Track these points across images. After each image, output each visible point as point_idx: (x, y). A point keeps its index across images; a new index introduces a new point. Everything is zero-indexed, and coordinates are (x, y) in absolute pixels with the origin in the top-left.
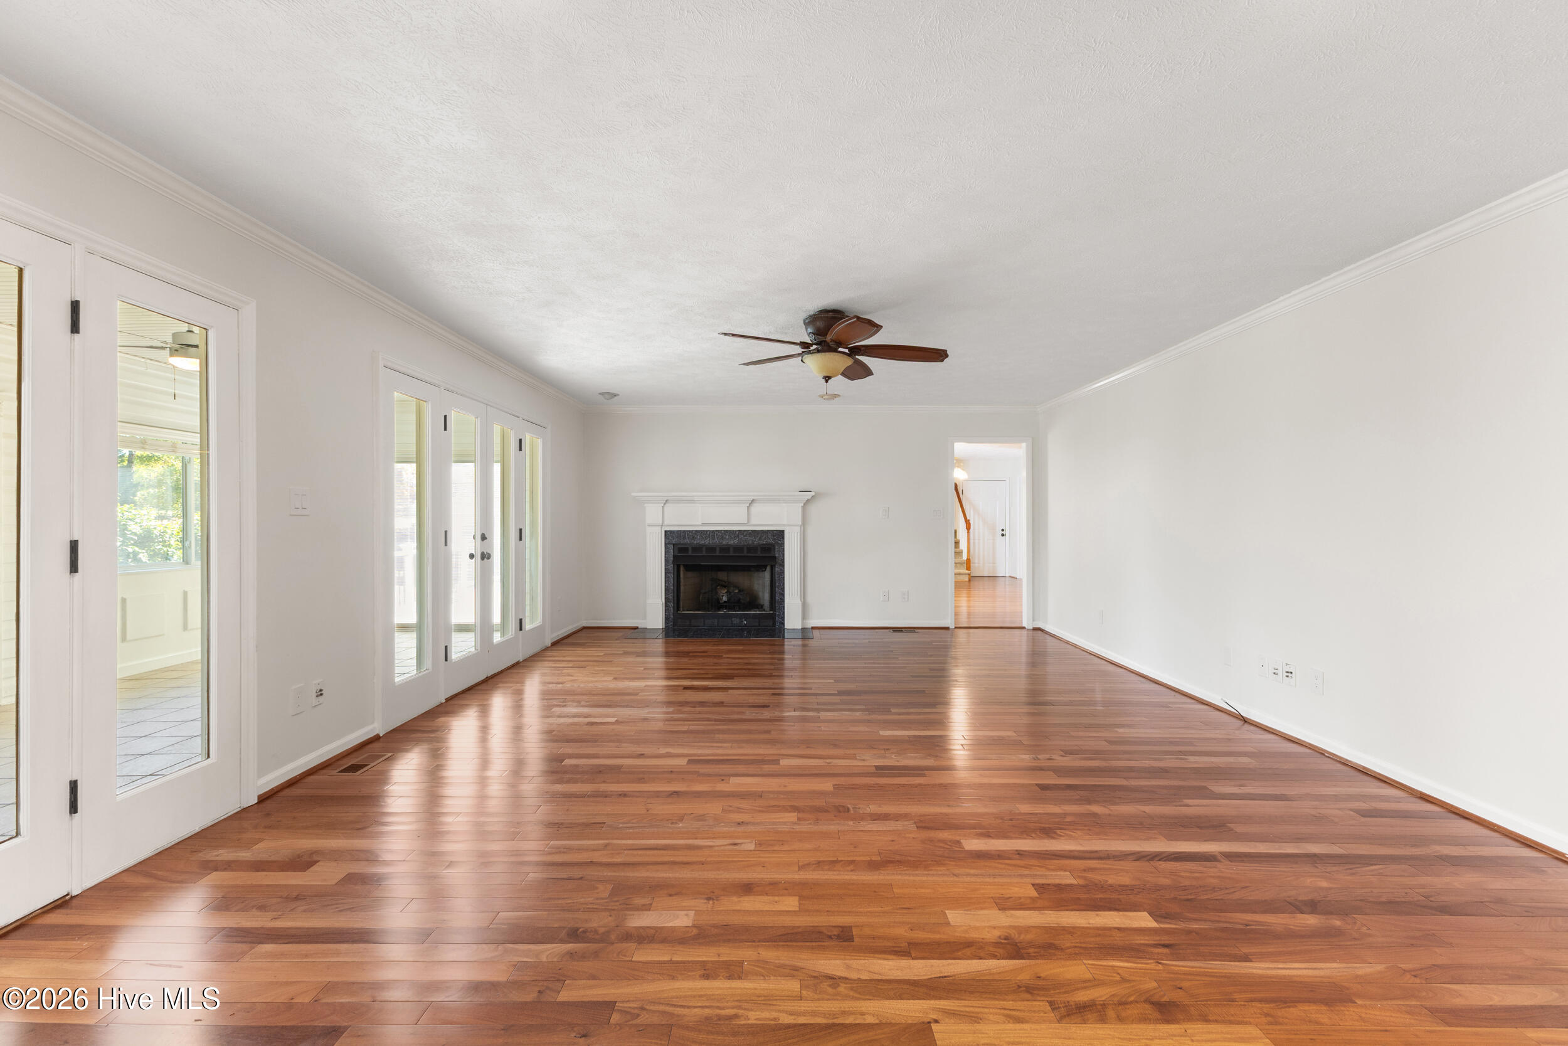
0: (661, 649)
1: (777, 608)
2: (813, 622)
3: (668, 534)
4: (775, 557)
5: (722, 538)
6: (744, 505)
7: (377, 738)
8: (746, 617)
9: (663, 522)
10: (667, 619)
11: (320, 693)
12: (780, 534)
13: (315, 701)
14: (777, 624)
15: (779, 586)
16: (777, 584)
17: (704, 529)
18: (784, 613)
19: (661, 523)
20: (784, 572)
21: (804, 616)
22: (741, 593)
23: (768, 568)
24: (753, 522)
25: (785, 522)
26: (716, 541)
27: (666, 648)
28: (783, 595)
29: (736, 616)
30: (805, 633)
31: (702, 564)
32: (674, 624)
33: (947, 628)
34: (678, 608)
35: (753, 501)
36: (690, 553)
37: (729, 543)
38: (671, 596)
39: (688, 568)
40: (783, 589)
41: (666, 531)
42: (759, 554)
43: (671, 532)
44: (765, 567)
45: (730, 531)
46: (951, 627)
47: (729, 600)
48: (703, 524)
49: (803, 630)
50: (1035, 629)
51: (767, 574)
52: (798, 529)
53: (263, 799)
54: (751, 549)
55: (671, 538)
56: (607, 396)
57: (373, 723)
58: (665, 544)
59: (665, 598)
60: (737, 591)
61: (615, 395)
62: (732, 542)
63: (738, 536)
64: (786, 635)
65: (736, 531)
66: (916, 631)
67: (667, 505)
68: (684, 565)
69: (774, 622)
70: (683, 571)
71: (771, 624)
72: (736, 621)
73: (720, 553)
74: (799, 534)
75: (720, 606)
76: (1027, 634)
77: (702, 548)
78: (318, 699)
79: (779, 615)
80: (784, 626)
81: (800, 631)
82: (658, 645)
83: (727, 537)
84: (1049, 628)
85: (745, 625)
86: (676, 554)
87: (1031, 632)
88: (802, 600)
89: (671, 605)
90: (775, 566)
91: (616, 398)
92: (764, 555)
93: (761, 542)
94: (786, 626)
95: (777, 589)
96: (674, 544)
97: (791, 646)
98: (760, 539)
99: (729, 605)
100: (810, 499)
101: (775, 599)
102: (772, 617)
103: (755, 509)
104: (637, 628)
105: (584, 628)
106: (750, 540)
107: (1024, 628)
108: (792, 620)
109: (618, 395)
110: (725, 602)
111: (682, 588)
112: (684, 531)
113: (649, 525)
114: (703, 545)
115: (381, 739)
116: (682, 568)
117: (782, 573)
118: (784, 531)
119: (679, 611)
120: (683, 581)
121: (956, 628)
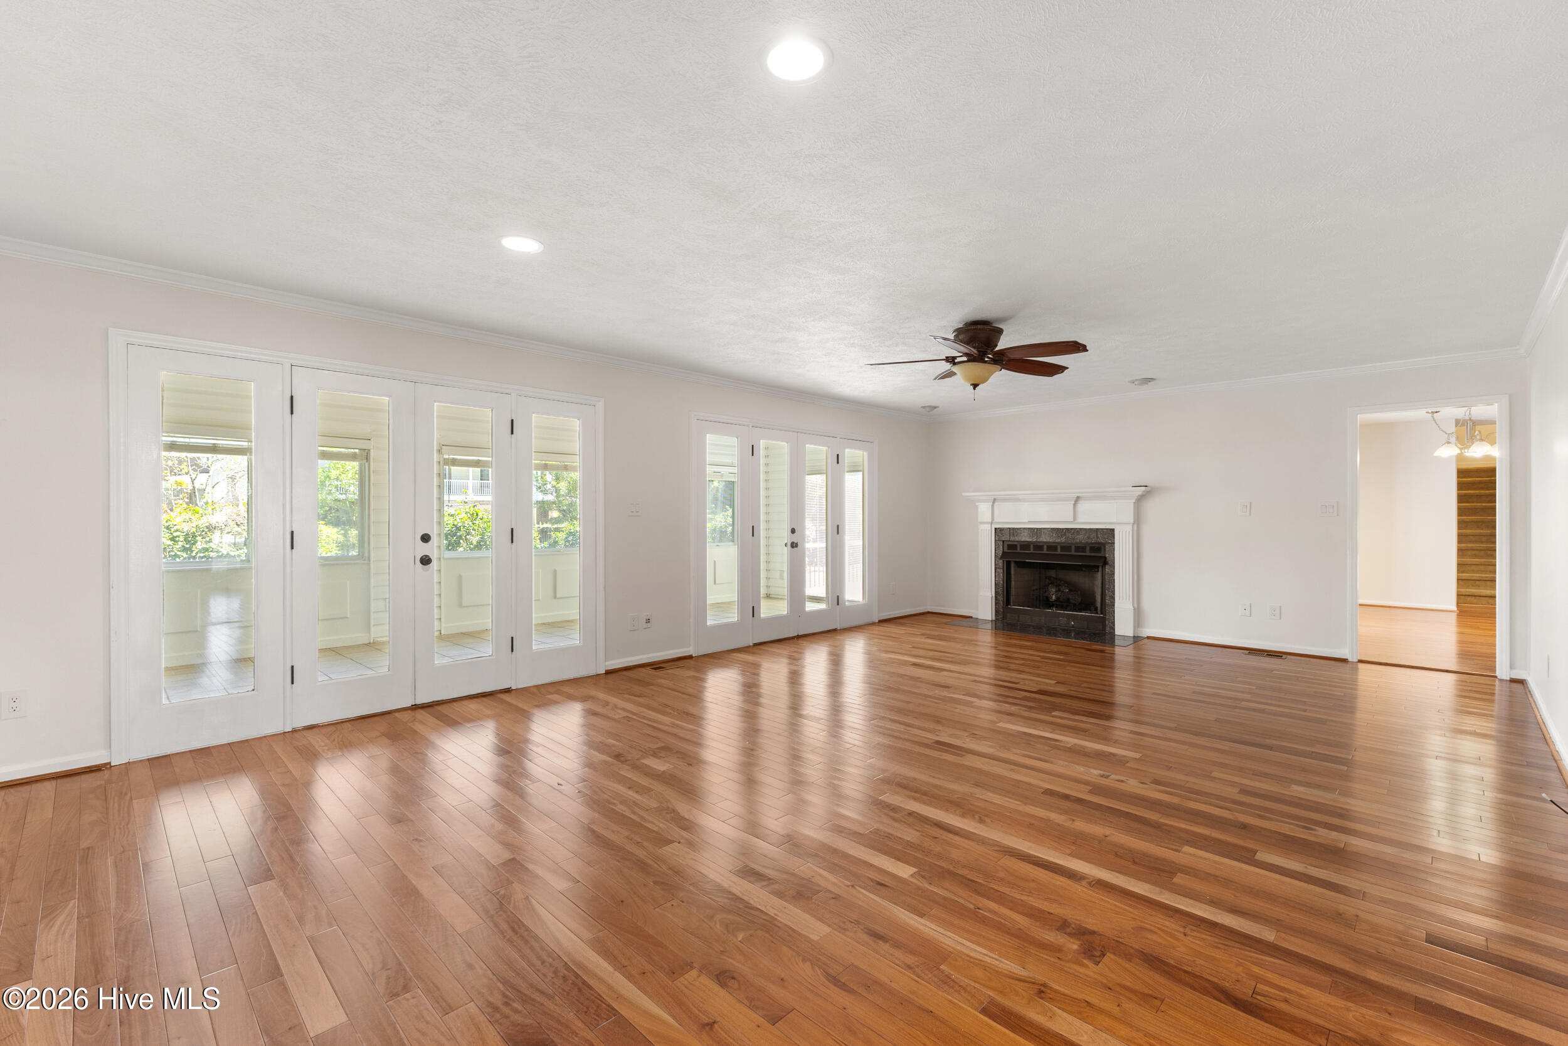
0: (991, 641)
1: (1107, 611)
2: (1147, 631)
3: (997, 531)
4: (1105, 558)
5: (1051, 536)
6: (1070, 502)
7: (690, 657)
8: (1074, 617)
9: (993, 519)
10: (997, 611)
11: (648, 621)
12: (1110, 533)
13: (645, 625)
14: (1108, 629)
15: (1109, 589)
16: (1107, 586)
17: (1033, 527)
18: (1114, 617)
19: (990, 520)
21: (1138, 623)
22: (1072, 592)
23: (1097, 570)
24: (1081, 519)
25: (1115, 520)
26: (1044, 539)
27: (996, 639)
28: (1114, 598)
29: (1064, 616)
30: (1138, 642)
31: (1027, 561)
32: (1004, 618)
33: (1345, 661)
34: (1008, 602)
35: (1078, 499)
36: (1019, 550)
38: (1001, 590)
39: (1021, 565)
40: (1114, 592)
41: (996, 529)
42: (1090, 552)
43: (1000, 529)
44: (1094, 568)
45: (1057, 529)
46: (1354, 661)
47: (1058, 599)
48: (1030, 522)
49: (1137, 638)
50: (1512, 680)
51: (1098, 575)
52: (1130, 528)
53: (609, 673)
54: (1079, 547)
55: (1000, 535)
57: (689, 647)
58: (995, 541)
59: (996, 592)
60: (1067, 591)
61: (935, 407)
62: (1060, 540)
63: (1065, 533)
64: (1117, 642)
65: (1063, 529)
66: (1284, 656)
67: (996, 504)
68: (1015, 562)
69: (1104, 626)
70: (1015, 567)
71: (1100, 628)
72: (1064, 621)
73: (1047, 550)
74: (1132, 534)
75: (1050, 605)
77: (1030, 545)
78: (647, 624)
79: (1109, 619)
80: (1114, 632)
81: (1132, 639)
82: (988, 636)
83: (1054, 535)
84: (1530, 681)
85: (1073, 626)
86: (1006, 550)
88: (1136, 605)
89: (1001, 598)
90: (1105, 567)
91: (936, 410)
92: (1093, 554)
93: (1092, 540)
94: (1117, 633)
95: (1107, 591)
96: (1003, 541)
97: (1122, 654)
98: (1090, 537)
99: (1058, 604)
100: (1146, 493)
101: (1105, 601)
102: (1102, 620)
103: (1083, 506)
104: (971, 617)
105: (928, 613)
106: (1080, 538)
107: (1497, 677)
108: (1123, 625)
109: (939, 408)
110: (1054, 601)
111: (1013, 583)
112: (1013, 529)
113: (980, 522)
114: (1031, 543)
115: (694, 659)
116: (1013, 565)
117: (1113, 575)
118: (1114, 529)
119: (1010, 605)
120: (1013, 576)
121: (1360, 661)
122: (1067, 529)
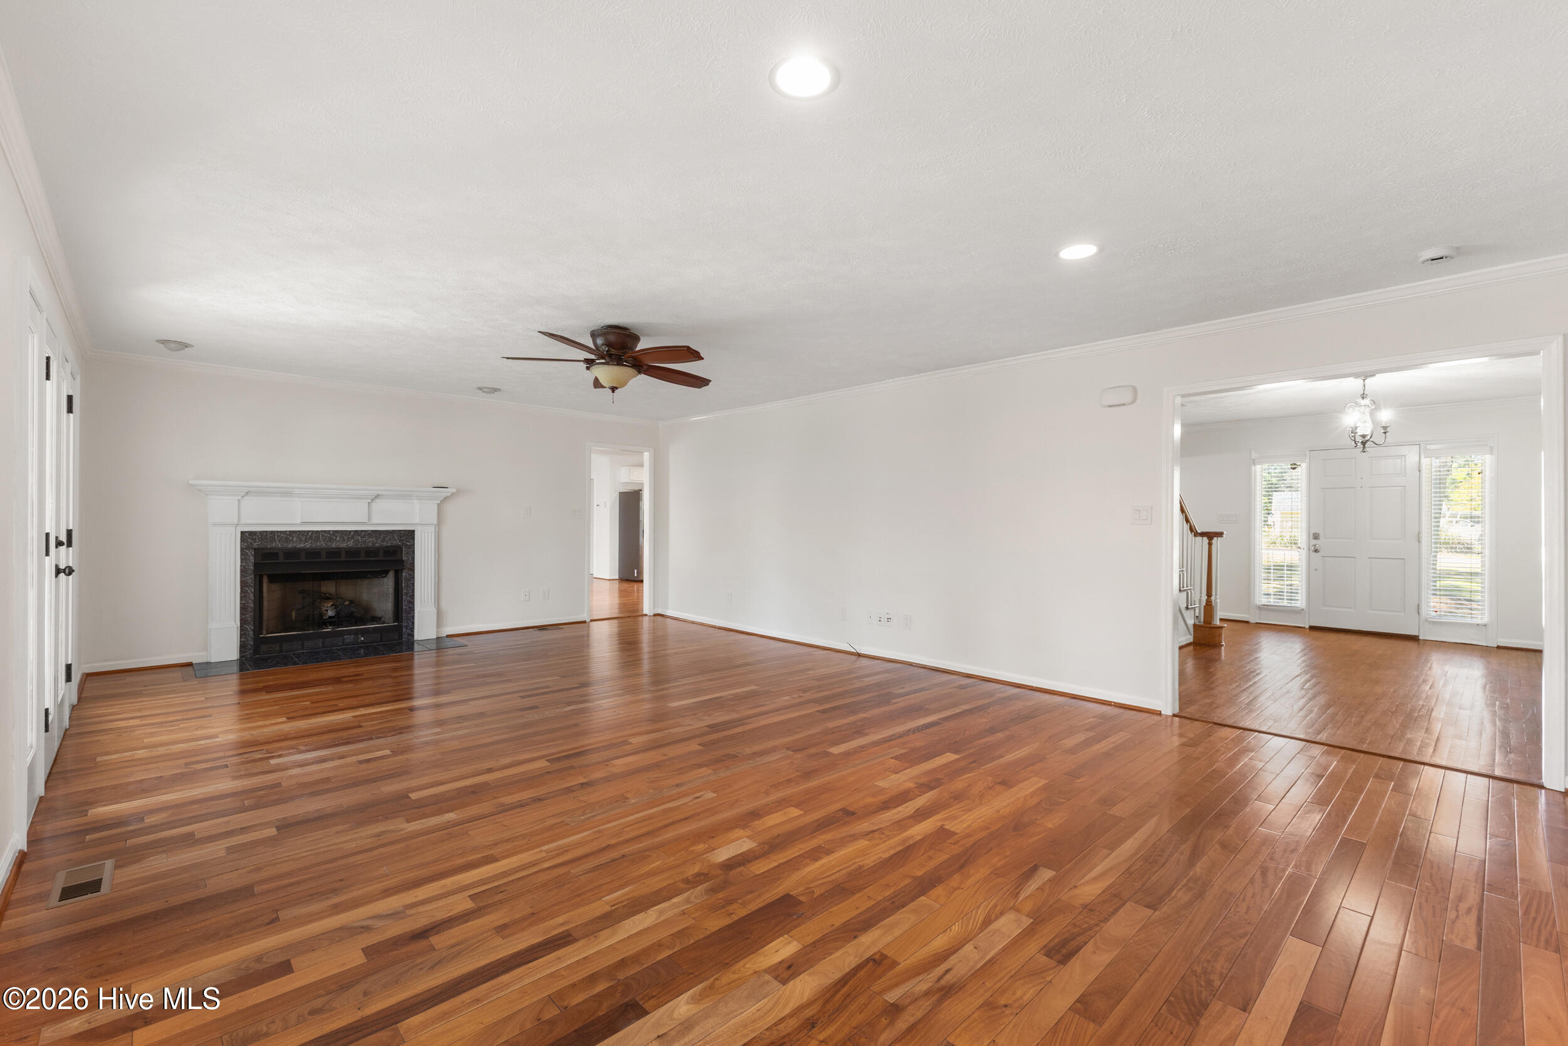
0: (235, 688)
1: (404, 618)
2: (451, 628)
3: (247, 537)
4: (403, 561)
5: (330, 540)
6: (364, 501)
8: (362, 632)
9: (239, 520)
10: (243, 647)
12: (410, 534)
14: (405, 636)
15: (406, 594)
16: (404, 592)
17: (304, 529)
18: (413, 623)
19: (235, 521)
20: (414, 578)
21: (439, 624)
22: (352, 605)
23: (391, 574)
24: (374, 521)
25: (417, 521)
26: (322, 544)
27: (241, 684)
28: (413, 603)
29: (349, 632)
30: (440, 644)
31: (298, 572)
32: (253, 652)
33: (584, 622)
34: (258, 628)
35: (377, 496)
36: (279, 560)
37: (341, 546)
38: (249, 616)
39: (273, 579)
40: (413, 597)
41: (243, 532)
42: (381, 557)
43: (251, 533)
44: (386, 572)
45: (342, 531)
46: (587, 621)
47: (338, 614)
48: (303, 523)
49: (438, 638)
50: (655, 615)
51: (389, 582)
52: (431, 528)
54: (369, 552)
55: (250, 541)
56: (173, 346)
58: (241, 548)
59: (241, 620)
60: (346, 604)
61: (186, 346)
62: (344, 545)
63: (353, 537)
64: (416, 648)
65: (350, 531)
66: (560, 627)
67: (246, 498)
68: (268, 575)
69: (400, 636)
70: (267, 582)
71: (396, 636)
72: (349, 638)
73: (327, 558)
74: (433, 534)
75: (325, 623)
76: (649, 620)
77: (298, 552)
79: (407, 627)
80: (413, 637)
81: (435, 641)
82: (232, 683)
83: (338, 539)
84: (669, 613)
85: (362, 642)
86: (258, 561)
87: (652, 618)
88: (436, 606)
89: (250, 627)
90: (402, 571)
93: (385, 544)
94: (416, 638)
95: (404, 597)
96: (255, 549)
98: (383, 541)
99: (335, 621)
100: (447, 497)
101: (402, 608)
102: (398, 629)
103: (376, 506)
106: (370, 542)
107: (646, 615)
108: (424, 628)
109: (192, 346)
110: (330, 617)
111: (265, 604)
112: (272, 532)
113: (215, 525)
114: (301, 550)
116: (265, 580)
117: (412, 578)
118: (414, 531)
119: (262, 634)
120: (265, 594)
121: (591, 621)
122: (356, 532)
